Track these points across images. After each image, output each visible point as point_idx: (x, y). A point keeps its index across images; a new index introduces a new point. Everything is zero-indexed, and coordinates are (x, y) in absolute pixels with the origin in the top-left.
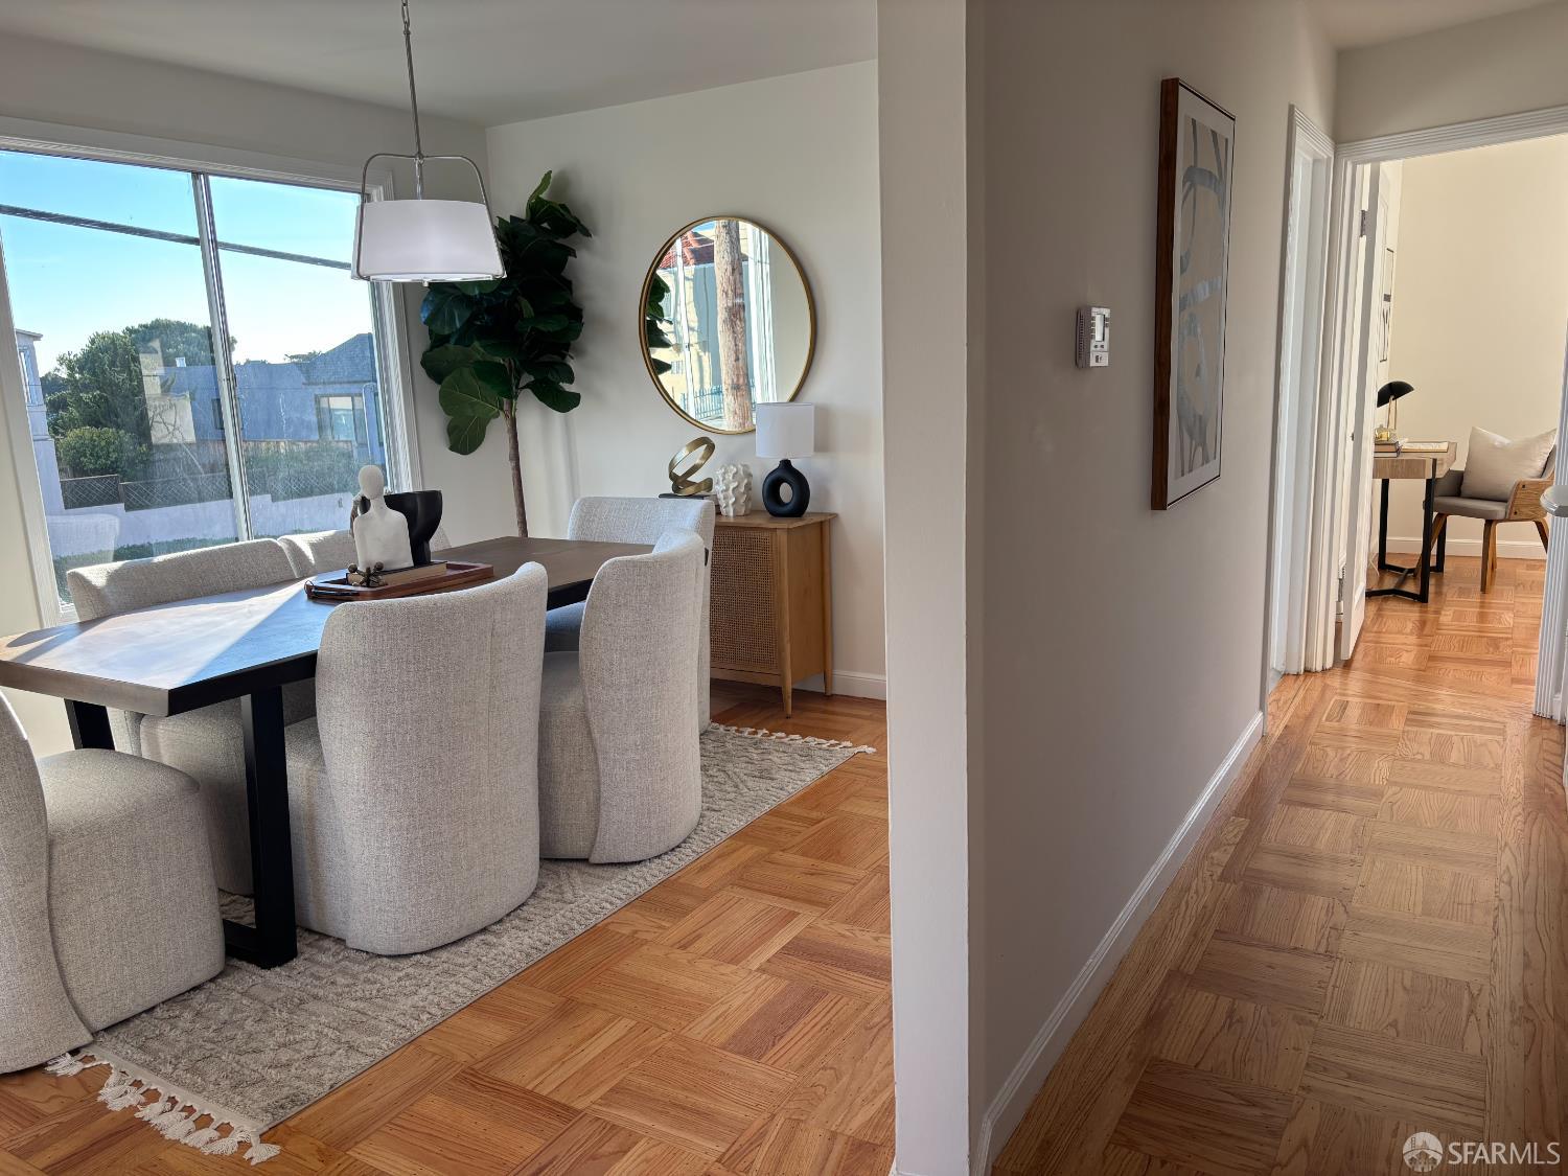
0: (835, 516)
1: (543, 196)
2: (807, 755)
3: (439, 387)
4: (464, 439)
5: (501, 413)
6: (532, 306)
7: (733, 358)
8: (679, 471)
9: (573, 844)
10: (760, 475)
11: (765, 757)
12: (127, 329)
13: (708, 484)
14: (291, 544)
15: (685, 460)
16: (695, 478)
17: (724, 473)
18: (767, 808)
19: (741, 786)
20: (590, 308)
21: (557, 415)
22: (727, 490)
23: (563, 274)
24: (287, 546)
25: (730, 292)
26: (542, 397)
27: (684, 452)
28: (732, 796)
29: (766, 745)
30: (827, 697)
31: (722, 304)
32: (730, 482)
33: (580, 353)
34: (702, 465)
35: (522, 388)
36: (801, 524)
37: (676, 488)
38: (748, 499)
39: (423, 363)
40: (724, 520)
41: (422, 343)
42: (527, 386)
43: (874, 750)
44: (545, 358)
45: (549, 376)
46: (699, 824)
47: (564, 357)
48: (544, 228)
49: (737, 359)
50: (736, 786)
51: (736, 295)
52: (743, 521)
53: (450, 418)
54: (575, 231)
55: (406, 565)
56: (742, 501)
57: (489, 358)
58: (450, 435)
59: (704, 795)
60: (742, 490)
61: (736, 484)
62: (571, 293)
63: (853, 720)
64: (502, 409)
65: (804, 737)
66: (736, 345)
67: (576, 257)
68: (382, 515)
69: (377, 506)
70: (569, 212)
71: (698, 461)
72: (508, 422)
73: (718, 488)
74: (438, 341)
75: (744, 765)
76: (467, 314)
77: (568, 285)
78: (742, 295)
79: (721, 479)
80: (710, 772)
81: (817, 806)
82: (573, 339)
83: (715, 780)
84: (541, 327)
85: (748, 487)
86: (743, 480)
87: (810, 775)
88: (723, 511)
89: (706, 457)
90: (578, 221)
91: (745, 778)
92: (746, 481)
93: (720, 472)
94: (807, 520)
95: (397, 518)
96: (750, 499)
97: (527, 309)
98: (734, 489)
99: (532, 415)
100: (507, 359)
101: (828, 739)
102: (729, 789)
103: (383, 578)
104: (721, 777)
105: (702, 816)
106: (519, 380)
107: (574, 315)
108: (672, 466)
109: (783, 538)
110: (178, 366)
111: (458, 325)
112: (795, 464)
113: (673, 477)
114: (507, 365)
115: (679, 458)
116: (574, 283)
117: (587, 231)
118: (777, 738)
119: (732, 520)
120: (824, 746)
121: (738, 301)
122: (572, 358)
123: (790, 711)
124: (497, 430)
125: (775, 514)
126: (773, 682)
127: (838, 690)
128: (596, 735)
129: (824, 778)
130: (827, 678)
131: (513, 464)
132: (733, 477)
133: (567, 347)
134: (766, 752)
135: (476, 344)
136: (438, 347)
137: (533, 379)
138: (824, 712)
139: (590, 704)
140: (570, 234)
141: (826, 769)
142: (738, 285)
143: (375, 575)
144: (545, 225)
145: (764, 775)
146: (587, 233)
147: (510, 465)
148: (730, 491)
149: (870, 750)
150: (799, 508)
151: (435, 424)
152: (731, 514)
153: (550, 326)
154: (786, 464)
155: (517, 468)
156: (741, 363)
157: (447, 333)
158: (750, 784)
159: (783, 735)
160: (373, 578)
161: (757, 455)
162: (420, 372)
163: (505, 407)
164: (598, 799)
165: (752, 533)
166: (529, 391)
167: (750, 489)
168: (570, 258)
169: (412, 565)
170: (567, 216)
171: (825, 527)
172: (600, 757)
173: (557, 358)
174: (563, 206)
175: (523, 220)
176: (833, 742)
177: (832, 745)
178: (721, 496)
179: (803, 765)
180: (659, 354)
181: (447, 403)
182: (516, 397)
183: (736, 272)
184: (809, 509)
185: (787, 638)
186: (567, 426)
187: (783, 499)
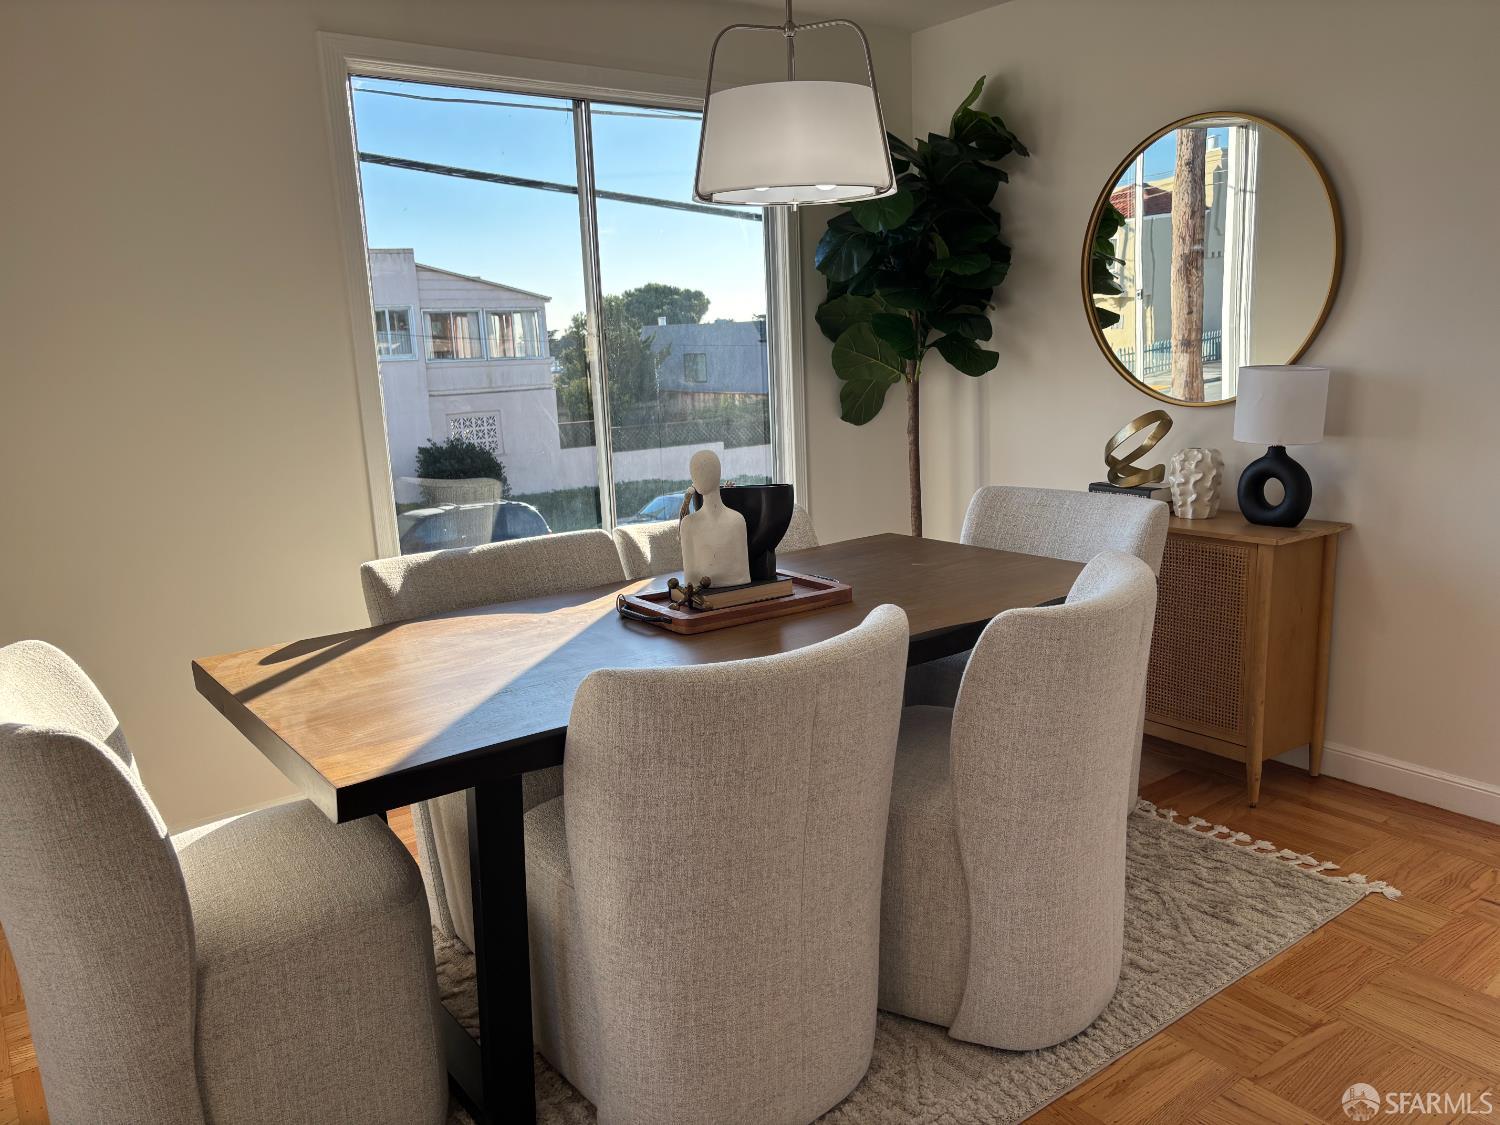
0: (1348, 527)
1: (973, 107)
2: (1285, 883)
3: (832, 345)
4: (859, 407)
5: (903, 376)
6: (947, 244)
7: (1186, 311)
8: (1120, 454)
9: (929, 1002)
10: (1236, 465)
11: (1220, 876)
12: (626, 292)
13: (1159, 472)
14: (625, 536)
15: (1128, 438)
16: (1142, 463)
17: (1184, 461)
18: (1225, 981)
19: (1183, 928)
20: (1020, 246)
21: (969, 380)
22: (1186, 483)
23: (991, 205)
24: (620, 540)
25: (1187, 238)
26: (951, 358)
27: (1128, 430)
28: (1168, 945)
29: (1221, 855)
30: (1311, 779)
31: (1178, 250)
32: (1191, 473)
33: (1004, 302)
34: (1152, 447)
35: (930, 346)
36: (1295, 539)
37: (1113, 476)
38: (1216, 497)
39: (818, 318)
40: (1178, 525)
41: (818, 293)
42: (933, 345)
43: (1398, 893)
44: (962, 309)
45: (960, 331)
46: (1119, 992)
47: (983, 307)
48: (972, 147)
49: (1190, 312)
50: (1176, 927)
51: (1194, 241)
52: (1204, 529)
53: (845, 382)
54: (1010, 150)
55: (740, 581)
56: (1207, 499)
57: (892, 310)
58: (842, 401)
59: (1127, 935)
60: (1208, 484)
61: (1200, 476)
62: (999, 229)
63: (1357, 827)
64: (903, 372)
65: (1280, 847)
66: (1189, 297)
67: (1007, 182)
68: (716, 514)
69: (712, 500)
70: (1003, 126)
71: (1146, 442)
72: (910, 386)
73: (1173, 480)
74: (836, 291)
75: (1188, 886)
76: (868, 257)
77: (996, 218)
78: (1201, 241)
79: (1178, 467)
80: (1136, 892)
81: (1308, 993)
82: (996, 285)
83: (1143, 907)
84: (956, 270)
85: (1217, 480)
86: (1210, 469)
87: (1292, 927)
88: (1178, 512)
89: (1158, 437)
90: (1015, 138)
91: (1189, 912)
92: (1214, 473)
93: (1176, 460)
94: (1306, 532)
95: (734, 518)
96: (1218, 497)
97: (941, 248)
98: (1196, 483)
99: (938, 379)
100: (914, 312)
101: (1321, 859)
102: (1165, 931)
103: (709, 599)
104: (1153, 906)
105: (1123, 978)
106: (925, 338)
107: (1000, 254)
108: (1110, 447)
109: (1267, 558)
110: (660, 324)
111: (856, 269)
112: (1291, 452)
113: (1110, 461)
114: (912, 318)
115: (1121, 438)
116: (1002, 214)
117: (1025, 149)
118: (1238, 842)
119: (1189, 526)
120: (1313, 871)
121: (1197, 247)
122: (993, 309)
123: (1256, 800)
124: (897, 398)
125: (1254, 521)
126: (1234, 754)
127: (1329, 768)
128: (969, 864)
129: (1316, 938)
130: (1313, 750)
131: (911, 438)
132: (1196, 466)
133: (988, 294)
134: (1221, 868)
135: (878, 292)
136: (835, 298)
137: (944, 335)
138: (1308, 805)
139: (962, 820)
140: (1003, 155)
141: (1319, 919)
142: (1199, 230)
143: (698, 593)
144: (973, 144)
145: (1219, 911)
146: (1024, 152)
147: (907, 439)
148: (1191, 486)
149: (1391, 892)
150: (1293, 515)
151: (827, 389)
152: (1190, 516)
153: (970, 269)
154: (1277, 452)
155: (916, 443)
156: (1195, 316)
157: (842, 279)
158: (1197, 925)
159: (1247, 838)
160: (695, 599)
161: (1235, 438)
162: (814, 327)
163: (908, 370)
164: (967, 952)
165: (1220, 547)
166: (935, 350)
167: (1219, 483)
168: (1001, 184)
169: (749, 580)
170: (1000, 130)
171: (1329, 545)
172: (973, 897)
173: (975, 309)
174: (997, 120)
175: (945, 138)
176: (1330, 865)
177: (1328, 872)
178: (1176, 490)
179: (1280, 903)
180: (1105, 302)
181: (841, 365)
182: (921, 357)
183: (1198, 214)
184: (1308, 516)
185: (1260, 695)
186: (981, 392)
187: (1268, 500)
